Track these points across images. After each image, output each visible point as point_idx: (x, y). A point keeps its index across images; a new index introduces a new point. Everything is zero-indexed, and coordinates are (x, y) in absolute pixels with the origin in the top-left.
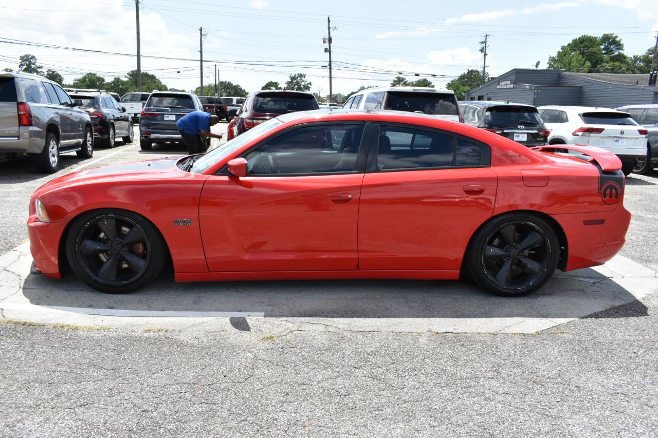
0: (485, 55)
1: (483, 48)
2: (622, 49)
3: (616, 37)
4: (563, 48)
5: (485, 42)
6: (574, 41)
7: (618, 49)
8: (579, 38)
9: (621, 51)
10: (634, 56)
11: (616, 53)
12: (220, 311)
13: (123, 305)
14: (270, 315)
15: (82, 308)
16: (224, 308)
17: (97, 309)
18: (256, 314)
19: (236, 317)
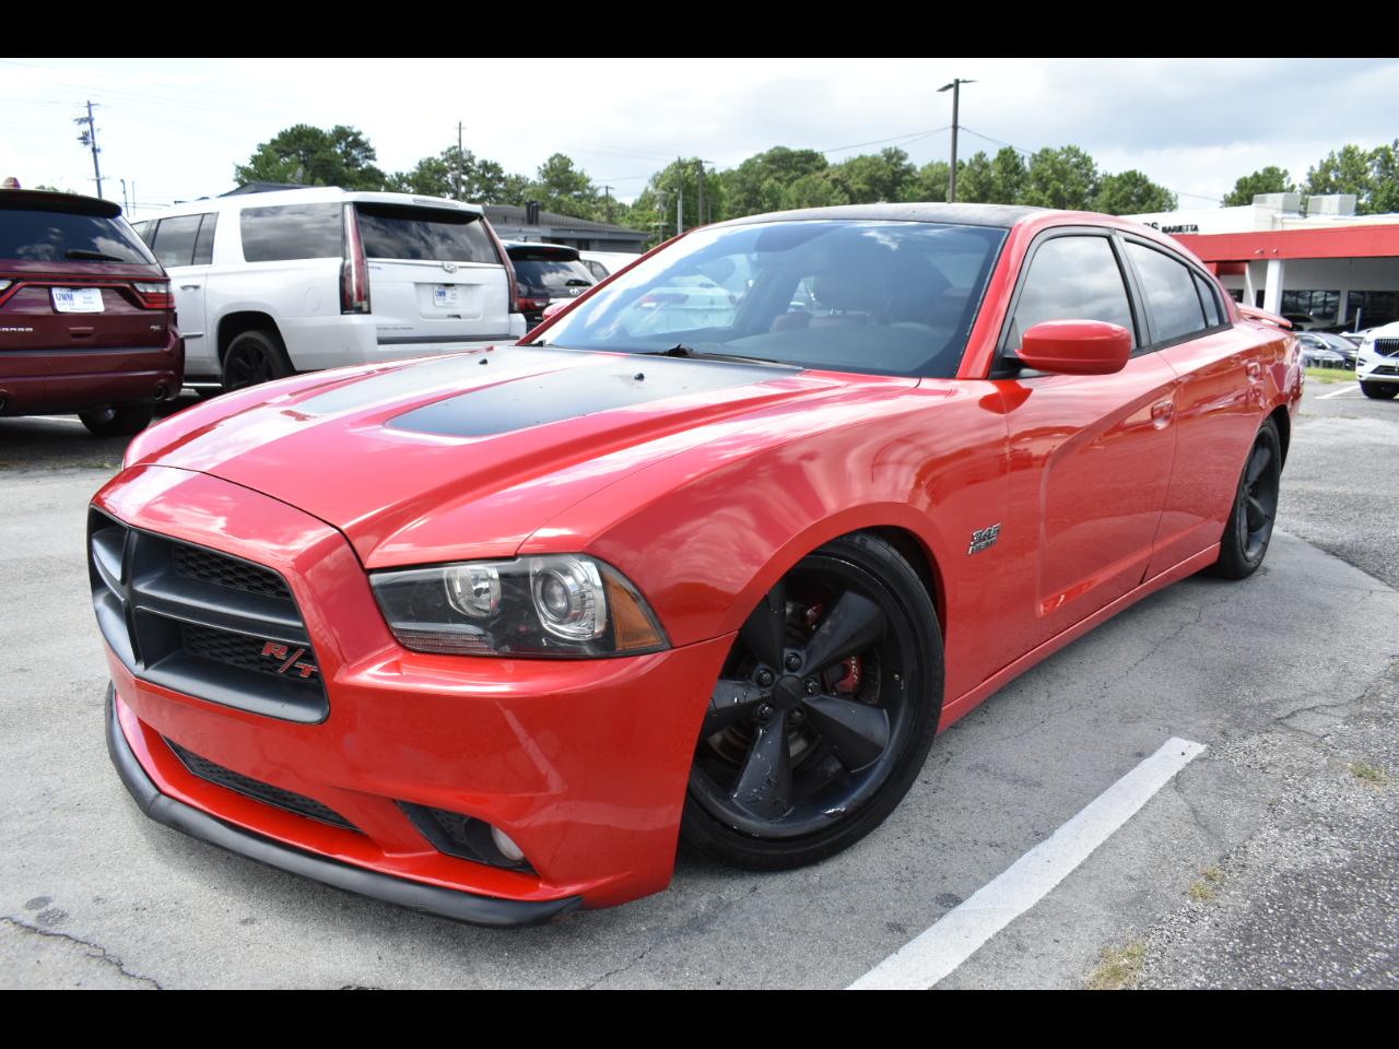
0: (95, 150)
1: (86, 134)
2: (372, 158)
3: (360, 133)
4: (262, 147)
5: (90, 120)
6: (283, 135)
7: (366, 157)
8: (293, 129)
9: (372, 162)
10: (397, 174)
11: (364, 166)
12: (1121, 773)
13: (939, 875)
14: (1196, 736)
15: (900, 946)
16: (1098, 763)
17: (937, 923)
18: (1174, 745)
19: (1181, 768)
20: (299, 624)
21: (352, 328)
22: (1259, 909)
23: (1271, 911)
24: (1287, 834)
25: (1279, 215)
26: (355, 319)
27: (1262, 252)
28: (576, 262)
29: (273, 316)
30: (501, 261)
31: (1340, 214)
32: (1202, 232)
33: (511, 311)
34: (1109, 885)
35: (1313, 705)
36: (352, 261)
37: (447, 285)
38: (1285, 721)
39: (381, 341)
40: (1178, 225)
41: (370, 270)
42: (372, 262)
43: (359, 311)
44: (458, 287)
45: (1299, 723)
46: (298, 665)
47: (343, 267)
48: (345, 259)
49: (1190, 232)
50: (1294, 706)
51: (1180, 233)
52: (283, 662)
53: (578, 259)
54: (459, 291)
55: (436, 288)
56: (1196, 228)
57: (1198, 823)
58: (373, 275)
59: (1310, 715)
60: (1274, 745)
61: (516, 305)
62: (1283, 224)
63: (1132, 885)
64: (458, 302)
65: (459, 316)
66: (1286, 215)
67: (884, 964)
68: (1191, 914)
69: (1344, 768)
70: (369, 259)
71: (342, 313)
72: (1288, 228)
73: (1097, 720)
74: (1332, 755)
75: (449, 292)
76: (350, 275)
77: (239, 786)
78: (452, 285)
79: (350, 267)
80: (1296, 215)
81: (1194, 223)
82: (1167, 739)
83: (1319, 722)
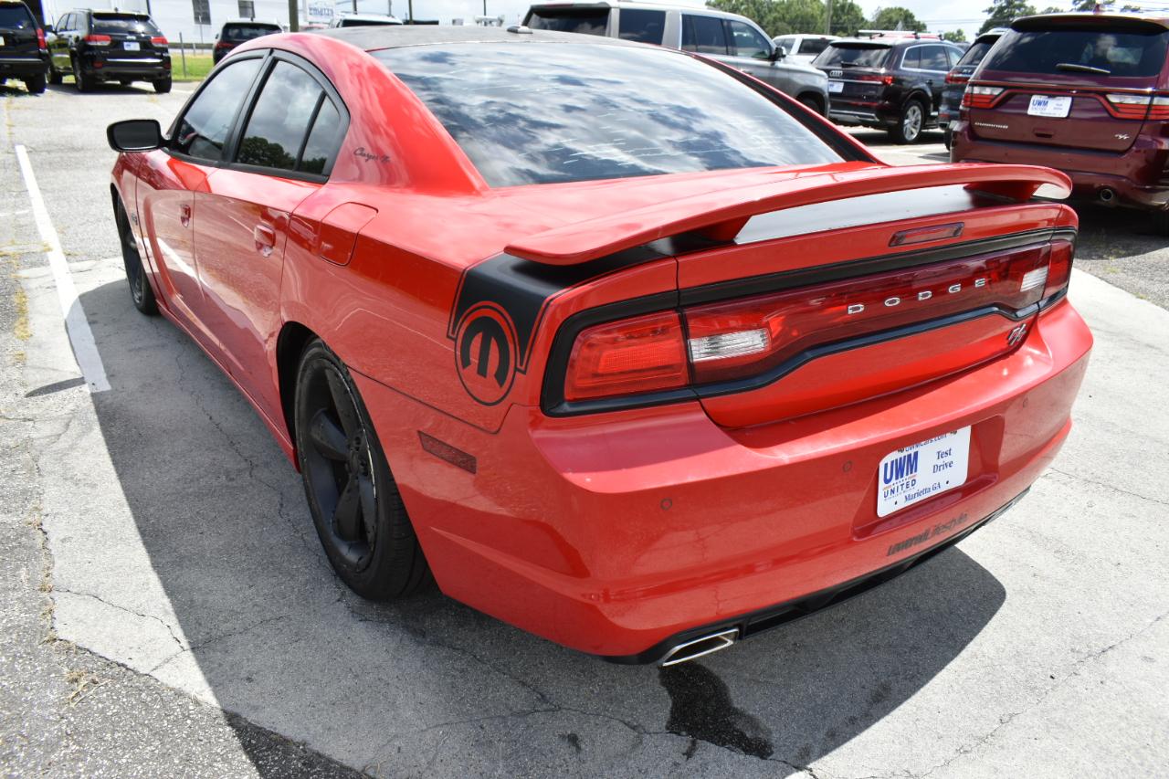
14: (100, 395)
18: (105, 386)
19: (86, 379)
35: (61, 439)
38: (66, 422)
45: (58, 426)
50: (72, 433)
60: (57, 408)
73: (160, 378)
82: (112, 387)
83: (47, 429)
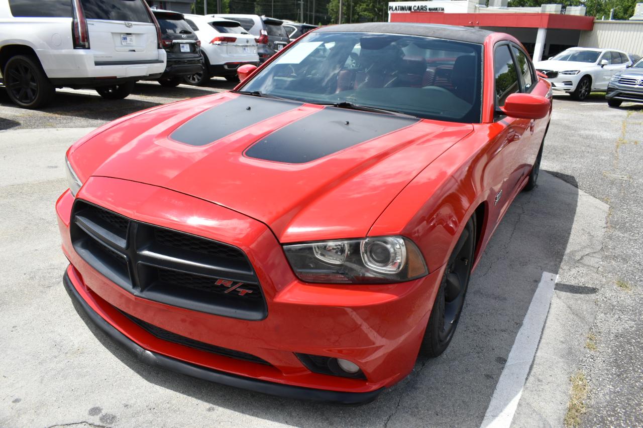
12: (534, 291)
13: (491, 349)
14: (552, 270)
15: (496, 386)
16: (522, 286)
17: (503, 372)
18: (546, 276)
19: (554, 287)
20: (252, 273)
21: (80, 56)
22: (616, 352)
23: (620, 353)
24: (607, 316)
25: (477, 5)
26: (81, 52)
27: (472, 23)
28: (182, 21)
29: (33, 48)
30: (153, 22)
31: (502, 6)
32: (446, 12)
33: (159, 48)
34: (556, 346)
35: (587, 253)
36: (78, 20)
37: (128, 34)
38: (581, 261)
39: (97, 64)
40: (435, 7)
41: (88, 25)
42: (89, 21)
43: (84, 47)
44: (134, 36)
45: (586, 260)
46: (238, 289)
47: (73, 23)
48: (74, 18)
49: (440, 11)
50: (581, 254)
51: (436, 11)
52: (228, 288)
53: (184, 19)
54: (133, 37)
55: (122, 36)
56: (443, 9)
57: (573, 313)
58: (90, 28)
59: (588, 258)
60: (582, 273)
61: (161, 46)
62: (479, 10)
63: (564, 346)
64: (133, 41)
65: (134, 51)
66: (480, 6)
67: (495, 395)
68: (592, 357)
69: (614, 283)
70: (87, 19)
71: (75, 48)
72: (481, 12)
73: (511, 265)
74: (605, 277)
75: (129, 38)
76: (78, 27)
77: (189, 344)
78: (130, 34)
79: (77, 23)
80: (484, 6)
81: (442, 7)
82: (542, 273)
83: (593, 261)
